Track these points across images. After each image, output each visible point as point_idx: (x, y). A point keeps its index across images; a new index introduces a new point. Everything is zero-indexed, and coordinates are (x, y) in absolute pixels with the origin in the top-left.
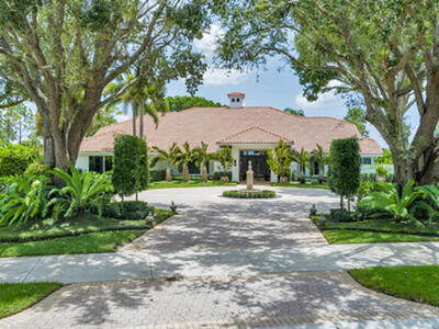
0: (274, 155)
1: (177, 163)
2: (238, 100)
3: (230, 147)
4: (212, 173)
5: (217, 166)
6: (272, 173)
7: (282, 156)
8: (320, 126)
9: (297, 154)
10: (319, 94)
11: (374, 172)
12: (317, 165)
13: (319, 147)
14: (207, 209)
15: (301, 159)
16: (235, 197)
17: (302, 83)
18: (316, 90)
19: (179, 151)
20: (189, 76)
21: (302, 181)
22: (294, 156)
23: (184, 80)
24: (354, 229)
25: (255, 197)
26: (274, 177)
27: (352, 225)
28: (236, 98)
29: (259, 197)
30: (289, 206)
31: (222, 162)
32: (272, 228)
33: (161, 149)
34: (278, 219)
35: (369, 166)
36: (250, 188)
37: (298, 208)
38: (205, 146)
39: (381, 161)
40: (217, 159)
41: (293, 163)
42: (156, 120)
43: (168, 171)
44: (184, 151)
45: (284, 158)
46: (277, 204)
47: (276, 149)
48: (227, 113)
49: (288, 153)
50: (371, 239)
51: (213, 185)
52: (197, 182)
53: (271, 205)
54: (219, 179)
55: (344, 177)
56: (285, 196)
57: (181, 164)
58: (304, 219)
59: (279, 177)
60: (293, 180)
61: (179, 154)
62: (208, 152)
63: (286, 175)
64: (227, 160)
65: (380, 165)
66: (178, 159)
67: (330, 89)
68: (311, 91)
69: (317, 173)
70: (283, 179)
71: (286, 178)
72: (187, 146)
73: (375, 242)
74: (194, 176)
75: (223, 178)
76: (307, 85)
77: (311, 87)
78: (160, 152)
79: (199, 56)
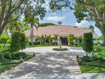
0: (69, 38)
1: (43, 40)
2: (60, 24)
3: (57, 36)
4: (52, 43)
5: (54, 41)
6: (68, 43)
7: (71, 38)
8: (82, 30)
9: (75, 38)
10: (81, 21)
11: (97, 42)
12: (81, 41)
13: (81, 36)
14: (46, 55)
15: (76, 39)
16: (56, 50)
17: (76, 18)
18: (80, 20)
19: (43, 37)
20: (41, 14)
21: (77, 45)
22: (74, 38)
23: (40, 16)
24: (91, 65)
25: (62, 50)
26: (69, 44)
27: (90, 63)
28: (60, 23)
29: (63, 50)
30: (71, 54)
31: (55, 40)
32: (63, 63)
33: (39, 36)
34: (67, 59)
35: (95, 41)
36: (61, 47)
37: (74, 55)
38: (50, 35)
39: (98, 39)
40: (53, 39)
41: (74, 40)
42: (37, 29)
43: (41, 42)
44: (45, 37)
45: (71, 39)
46: (68, 53)
47: (69, 36)
48: (57, 27)
49: (73, 37)
50: (98, 71)
51: (52, 46)
52: (48, 45)
53: (66, 53)
54: (54, 44)
55: (87, 46)
56: (71, 50)
57: (44, 40)
58: (74, 59)
59: (70, 44)
60: (74, 45)
61: (43, 38)
62: (51, 37)
63: (72, 43)
64: (56, 39)
65: (98, 41)
66: (43, 39)
67: (84, 19)
68: (79, 20)
69: (81, 43)
70: (71, 45)
71: (72, 44)
72: (46, 35)
73: (99, 72)
74: (48, 43)
75: (55, 44)
76: (78, 18)
77: (79, 19)
78: (38, 37)
79: (43, 8)
